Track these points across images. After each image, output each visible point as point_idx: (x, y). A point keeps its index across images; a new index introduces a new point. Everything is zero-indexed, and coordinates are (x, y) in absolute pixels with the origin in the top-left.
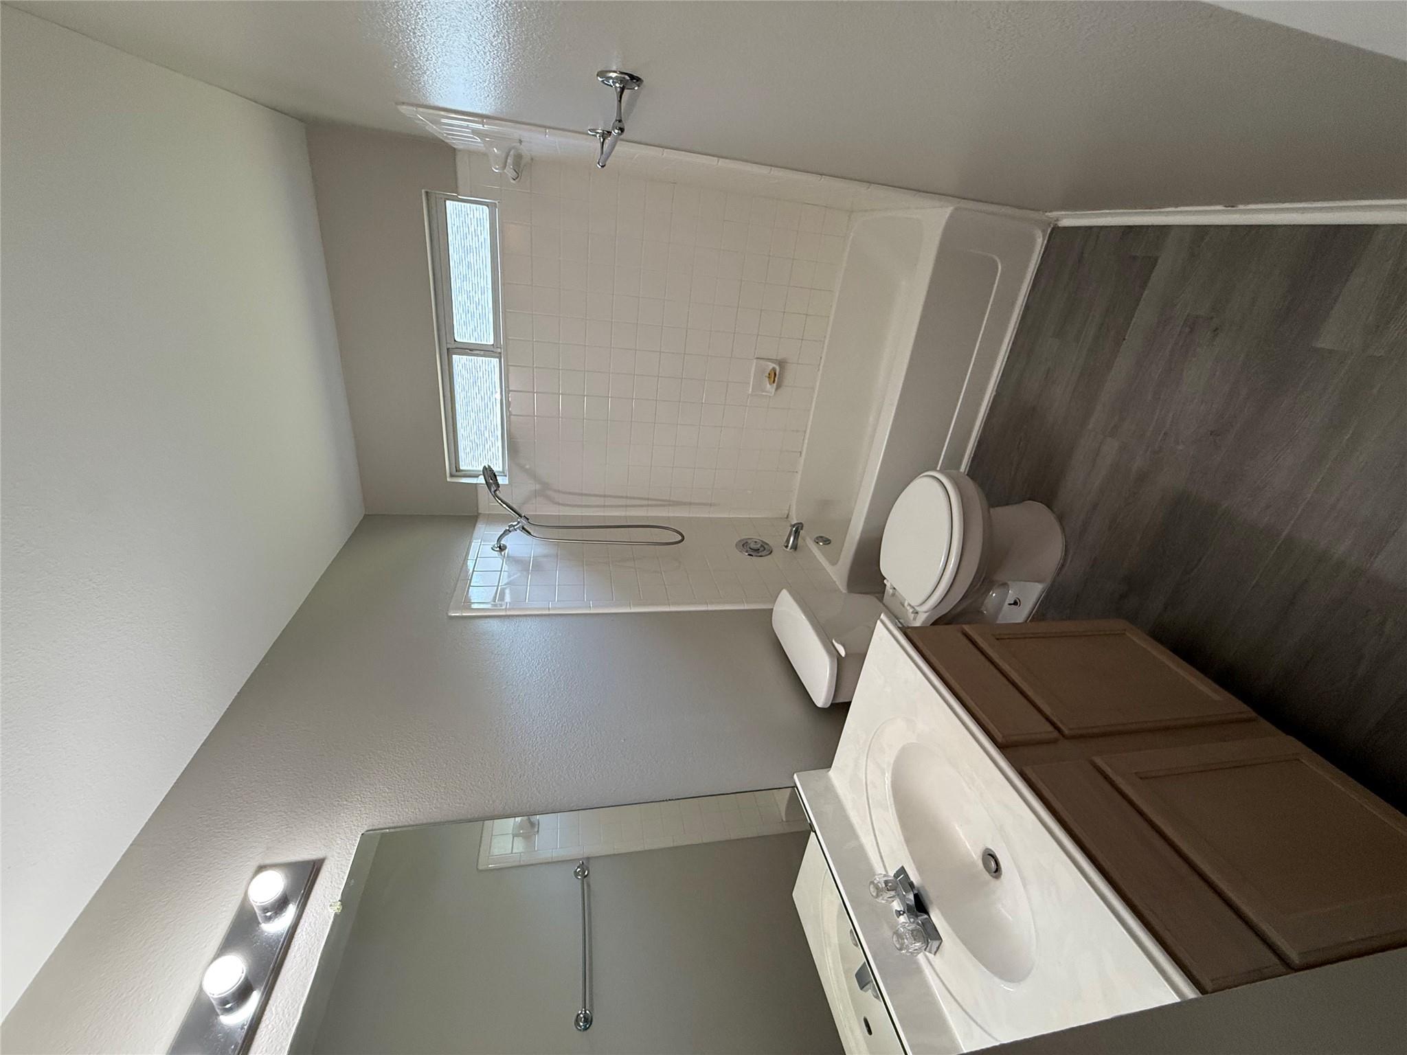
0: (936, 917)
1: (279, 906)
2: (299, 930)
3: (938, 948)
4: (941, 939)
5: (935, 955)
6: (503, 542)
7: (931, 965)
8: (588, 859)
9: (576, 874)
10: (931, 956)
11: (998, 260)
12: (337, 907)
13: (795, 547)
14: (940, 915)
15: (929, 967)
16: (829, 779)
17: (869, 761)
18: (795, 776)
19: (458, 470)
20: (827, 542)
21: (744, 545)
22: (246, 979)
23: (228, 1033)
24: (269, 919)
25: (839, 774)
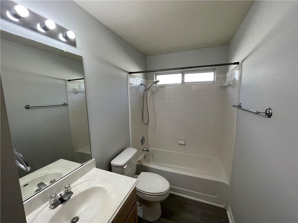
0: (60, 206)
1: (67, 38)
2: (60, 42)
3: (51, 208)
4: (54, 208)
5: (49, 207)
6: (143, 85)
7: (46, 206)
8: (68, 106)
9: (64, 103)
10: (49, 206)
11: (217, 196)
12: (65, 51)
13: (143, 150)
14: (61, 207)
15: (45, 206)
16: (94, 168)
17: (100, 179)
18: (94, 159)
19: (157, 75)
20: (145, 158)
21: (143, 138)
22: (50, 29)
23: (36, 25)
24: (63, 35)
25: (95, 170)
